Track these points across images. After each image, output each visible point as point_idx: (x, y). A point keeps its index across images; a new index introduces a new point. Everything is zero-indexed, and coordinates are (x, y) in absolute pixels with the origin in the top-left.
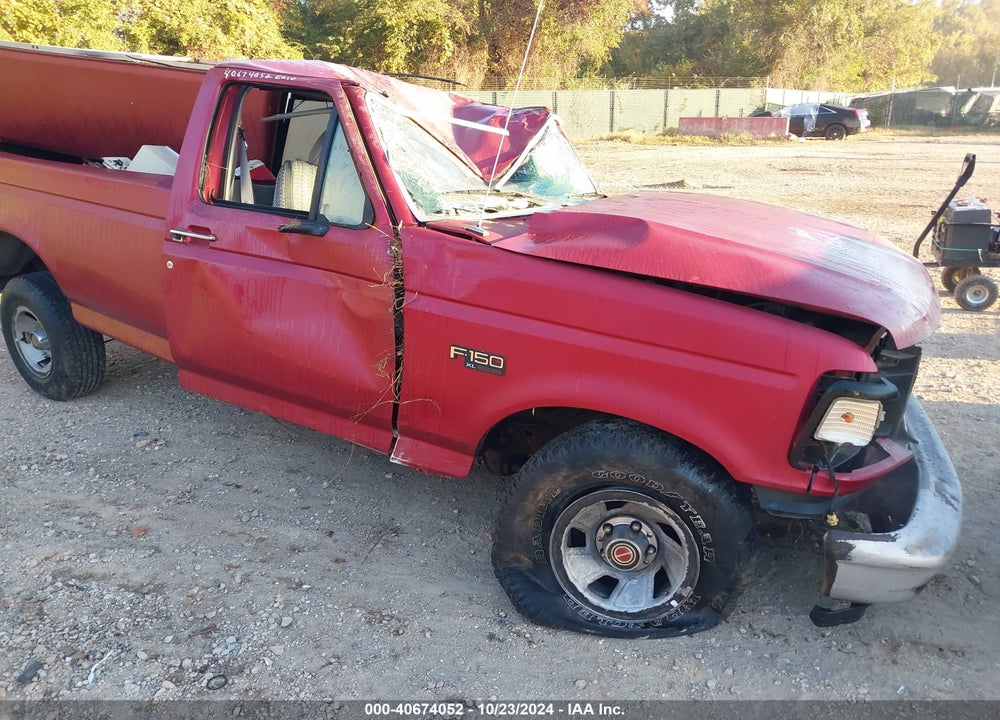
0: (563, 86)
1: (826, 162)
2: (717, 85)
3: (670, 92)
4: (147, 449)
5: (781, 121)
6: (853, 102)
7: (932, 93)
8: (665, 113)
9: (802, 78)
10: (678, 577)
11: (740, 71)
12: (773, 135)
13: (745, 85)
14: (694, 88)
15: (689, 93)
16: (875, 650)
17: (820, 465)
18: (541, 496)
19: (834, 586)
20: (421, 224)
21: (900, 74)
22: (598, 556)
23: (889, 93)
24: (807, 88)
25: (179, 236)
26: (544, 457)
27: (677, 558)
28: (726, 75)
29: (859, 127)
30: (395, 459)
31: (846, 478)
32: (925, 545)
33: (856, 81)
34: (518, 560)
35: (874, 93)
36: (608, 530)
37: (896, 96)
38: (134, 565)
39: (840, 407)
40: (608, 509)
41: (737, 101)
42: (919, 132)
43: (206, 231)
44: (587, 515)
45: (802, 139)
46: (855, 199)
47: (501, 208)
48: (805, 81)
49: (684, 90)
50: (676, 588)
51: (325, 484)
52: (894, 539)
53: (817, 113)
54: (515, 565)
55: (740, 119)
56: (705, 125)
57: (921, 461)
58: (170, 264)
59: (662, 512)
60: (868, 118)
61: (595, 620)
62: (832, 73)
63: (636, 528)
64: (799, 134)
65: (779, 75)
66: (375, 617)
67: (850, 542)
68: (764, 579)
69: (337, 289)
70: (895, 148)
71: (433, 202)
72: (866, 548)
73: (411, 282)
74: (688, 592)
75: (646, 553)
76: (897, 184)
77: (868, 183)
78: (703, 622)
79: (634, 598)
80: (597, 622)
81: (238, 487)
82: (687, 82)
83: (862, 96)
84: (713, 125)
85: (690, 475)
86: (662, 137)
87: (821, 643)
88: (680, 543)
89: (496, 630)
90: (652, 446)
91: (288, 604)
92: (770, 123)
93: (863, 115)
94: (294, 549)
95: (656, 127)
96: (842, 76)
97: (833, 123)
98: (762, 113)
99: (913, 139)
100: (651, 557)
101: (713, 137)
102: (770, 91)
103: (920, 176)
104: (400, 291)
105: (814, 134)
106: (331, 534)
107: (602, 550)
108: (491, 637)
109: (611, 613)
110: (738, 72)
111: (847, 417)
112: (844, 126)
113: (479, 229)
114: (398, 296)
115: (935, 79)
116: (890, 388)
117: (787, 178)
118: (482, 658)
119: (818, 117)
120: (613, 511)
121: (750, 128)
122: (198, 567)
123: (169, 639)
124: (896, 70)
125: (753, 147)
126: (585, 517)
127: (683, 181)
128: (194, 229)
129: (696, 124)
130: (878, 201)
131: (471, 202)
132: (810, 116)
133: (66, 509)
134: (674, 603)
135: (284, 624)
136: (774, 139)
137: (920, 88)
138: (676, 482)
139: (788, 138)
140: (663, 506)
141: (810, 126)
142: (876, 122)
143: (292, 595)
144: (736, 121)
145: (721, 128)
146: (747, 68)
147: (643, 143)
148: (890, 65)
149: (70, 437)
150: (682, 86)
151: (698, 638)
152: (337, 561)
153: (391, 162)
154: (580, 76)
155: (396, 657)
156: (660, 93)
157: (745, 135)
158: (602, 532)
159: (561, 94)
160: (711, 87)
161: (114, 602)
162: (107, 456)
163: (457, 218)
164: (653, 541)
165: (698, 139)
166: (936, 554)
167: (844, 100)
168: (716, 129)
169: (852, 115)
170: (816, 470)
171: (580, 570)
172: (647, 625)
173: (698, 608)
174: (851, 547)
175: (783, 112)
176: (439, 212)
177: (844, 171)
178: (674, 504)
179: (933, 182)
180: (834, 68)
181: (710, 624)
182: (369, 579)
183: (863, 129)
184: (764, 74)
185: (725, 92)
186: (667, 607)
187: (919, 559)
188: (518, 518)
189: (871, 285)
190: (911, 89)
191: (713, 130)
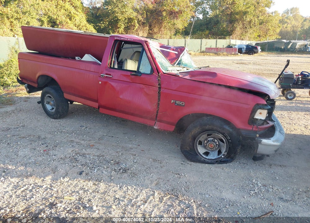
0: (171, 38)
1: (249, 61)
2: (216, 38)
3: (202, 40)
4: (85, 129)
5: (235, 49)
6: (256, 44)
7: (279, 42)
8: (201, 46)
9: (241, 37)
10: (224, 151)
11: (223, 34)
12: (233, 53)
13: (224, 38)
14: (209, 39)
15: (208, 40)
16: (266, 166)
17: (255, 124)
18: (193, 133)
19: (258, 150)
20: (164, 73)
21: (270, 36)
22: (205, 147)
23: (267, 41)
24: (242, 40)
25: (103, 76)
26: (194, 124)
27: (224, 147)
28: (219, 35)
29: (258, 51)
30: (155, 127)
31: (260, 127)
32: (277, 141)
33: (257, 38)
34: (186, 148)
35: (262, 41)
36: (207, 141)
37: (269, 42)
38: (94, 152)
39: (259, 111)
40: (208, 136)
41: (222, 43)
42: (275, 53)
43: (110, 75)
44: (203, 137)
45: (242, 55)
46: (258, 72)
47: (181, 70)
48: (242, 38)
49: (207, 40)
50: (223, 153)
51: (134, 136)
52: (270, 139)
53: (246, 47)
54: (186, 150)
55: (223, 48)
56: (213, 50)
57: (276, 126)
58: (100, 83)
59: (221, 136)
60: (261, 49)
61: (205, 160)
62: (249, 35)
63: (214, 140)
64: (241, 53)
65: (234, 36)
66: (155, 160)
67: (261, 140)
68: (241, 154)
69: (143, 88)
70: (269, 58)
71: (167, 68)
72: (264, 141)
73: (163, 86)
74: (226, 154)
75: (216, 146)
76: (269, 68)
77: (262, 67)
78: (229, 161)
79: (213, 156)
80: (205, 161)
81: (112, 137)
82: (207, 37)
83: (259, 42)
84: (216, 50)
85: (227, 127)
86: (200, 53)
87: (254, 165)
88: (224, 143)
89: (183, 163)
90: (218, 121)
91: (134, 158)
92: (233, 50)
93: (259, 48)
94: (131, 148)
95: (198, 50)
96: (252, 36)
97: (250, 50)
98: (230, 47)
99: (274, 55)
100: (217, 147)
101: (216, 54)
102: (232, 40)
103: (276, 66)
104: (160, 88)
105: (245, 53)
106: (139, 145)
107: (206, 146)
108: (182, 164)
109: (208, 159)
110: (222, 34)
111: (260, 113)
112: (254, 51)
113: (178, 74)
114: (159, 89)
115: (280, 37)
116: (269, 107)
117: (238, 65)
118: (181, 167)
119: (246, 48)
120: (209, 137)
121: (227, 51)
122: (110, 152)
123: (110, 164)
124: (268, 35)
125: (228, 57)
126: (202, 138)
127: (209, 66)
128: (106, 74)
129: (210, 50)
130: (264, 72)
131: (174, 69)
132: (244, 48)
133: (72, 141)
134: (223, 156)
135: (135, 162)
136: (234, 54)
137: (276, 40)
138: (224, 129)
139: (238, 54)
140: (220, 134)
141: (244, 51)
142: (263, 50)
143: (135, 157)
144: (222, 49)
145: (218, 51)
146: (225, 33)
147: (195, 55)
148: (267, 33)
149: (63, 127)
150: (206, 38)
151: (228, 164)
152: (142, 150)
153: (157, 59)
154: (175, 35)
155: (162, 167)
156: (199, 40)
157: (225, 53)
158: (206, 142)
159: (170, 40)
160: (214, 39)
161: (93, 158)
162: (76, 131)
163: (171, 72)
164: (217, 143)
165: (211, 54)
166: (279, 142)
167: (253, 43)
168: (216, 51)
169: (256, 48)
170: (254, 125)
171: (201, 150)
172: (216, 161)
173: (228, 158)
174: (262, 141)
175: (236, 47)
176: (168, 71)
177: (254, 64)
178: (223, 134)
179: (279, 67)
180: (250, 34)
181: (231, 162)
182: (151, 154)
183: (259, 52)
184: (230, 35)
185: (219, 40)
186: (221, 157)
187: (275, 143)
188: (187, 138)
189: (265, 87)
190: (273, 41)
191: (215, 51)
